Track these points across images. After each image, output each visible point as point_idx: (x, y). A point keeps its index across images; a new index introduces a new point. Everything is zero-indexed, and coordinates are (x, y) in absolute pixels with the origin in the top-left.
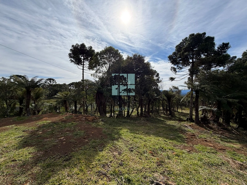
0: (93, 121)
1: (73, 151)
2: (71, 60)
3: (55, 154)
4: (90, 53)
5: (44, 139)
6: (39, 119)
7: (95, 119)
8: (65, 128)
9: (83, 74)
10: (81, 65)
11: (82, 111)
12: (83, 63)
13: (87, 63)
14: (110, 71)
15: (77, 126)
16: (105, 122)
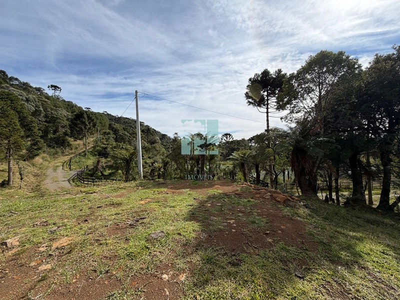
0: (286, 203)
1: (244, 251)
2: (249, 102)
3: (219, 245)
4: (279, 81)
5: (211, 216)
6: (211, 186)
7: (289, 200)
8: (239, 205)
9: (268, 120)
10: (264, 107)
11: (269, 181)
12: (268, 102)
13: (273, 101)
14: (323, 104)
15: (255, 206)
16: (312, 210)
